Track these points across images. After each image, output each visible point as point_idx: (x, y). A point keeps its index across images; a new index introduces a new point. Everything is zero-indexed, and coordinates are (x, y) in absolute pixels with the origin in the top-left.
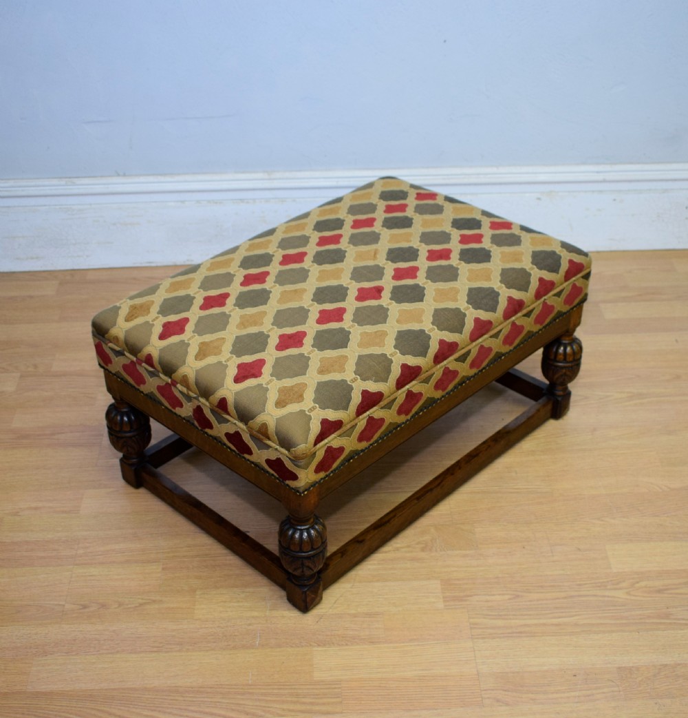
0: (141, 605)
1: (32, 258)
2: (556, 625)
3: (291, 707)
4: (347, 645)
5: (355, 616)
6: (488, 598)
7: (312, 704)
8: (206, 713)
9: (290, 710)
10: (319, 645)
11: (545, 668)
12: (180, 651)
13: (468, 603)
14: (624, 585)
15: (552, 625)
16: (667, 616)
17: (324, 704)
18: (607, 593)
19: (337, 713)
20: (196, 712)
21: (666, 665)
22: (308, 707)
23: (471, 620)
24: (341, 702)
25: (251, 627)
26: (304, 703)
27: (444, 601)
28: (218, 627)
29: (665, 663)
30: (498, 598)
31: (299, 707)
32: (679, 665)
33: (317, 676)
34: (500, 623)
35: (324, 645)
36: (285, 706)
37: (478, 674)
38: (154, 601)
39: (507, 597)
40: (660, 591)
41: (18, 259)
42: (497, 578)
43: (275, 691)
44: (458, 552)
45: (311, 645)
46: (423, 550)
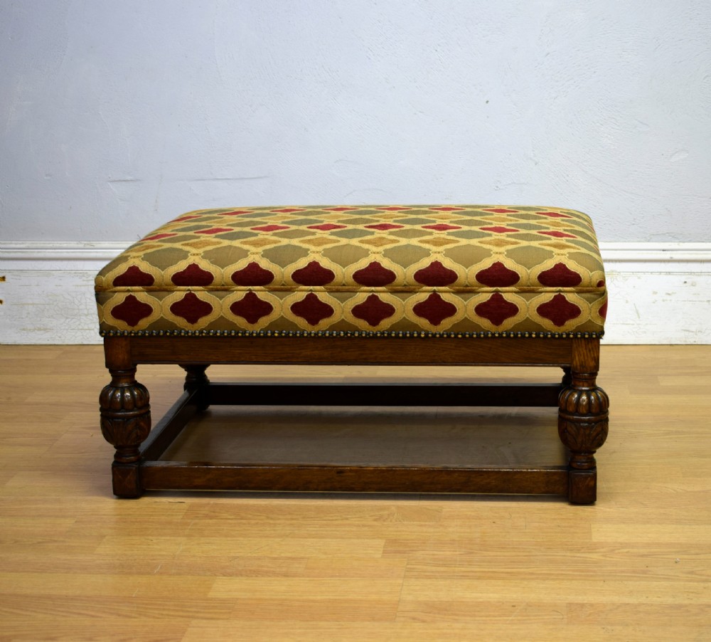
0: (39, 543)
1: (39, 329)
2: (508, 573)
3: (172, 613)
4: (256, 576)
5: (275, 558)
6: (435, 553)
7: (198, 612)
8: (74, 613)
9: (168, 615)
10: (224, 576)
11: (481, 600)
12: (66, 573)
13: (410, 555)
14: (602, 550)
15: (502, 572)
16: (644, 572)
17: (211, 613)
18: (578, 555)
19: (223, 619)
20: (62, 612)
21: (628, 604)
22: (191, 614)
23: (408, 566)
24: (230, 613)
25: (154, 561)
26: (188, 611)
27: (383, 553)
28: (118, 560)
29: (627, 602)
30: (448, 553)
31: (181, 614)
32: (644, 604)
33: (211, 594)
34: (442, 569)
35: (231, 576)
36: (165, 612)
37: (399, 601)
38: (55, 541)
39: (458, 553)
40: (642, 556)
41: (24, 329)
42: (454, 540)
43: (160, 602)
44: (415, 523)
45: (215, 575)
46: (375, 520)
